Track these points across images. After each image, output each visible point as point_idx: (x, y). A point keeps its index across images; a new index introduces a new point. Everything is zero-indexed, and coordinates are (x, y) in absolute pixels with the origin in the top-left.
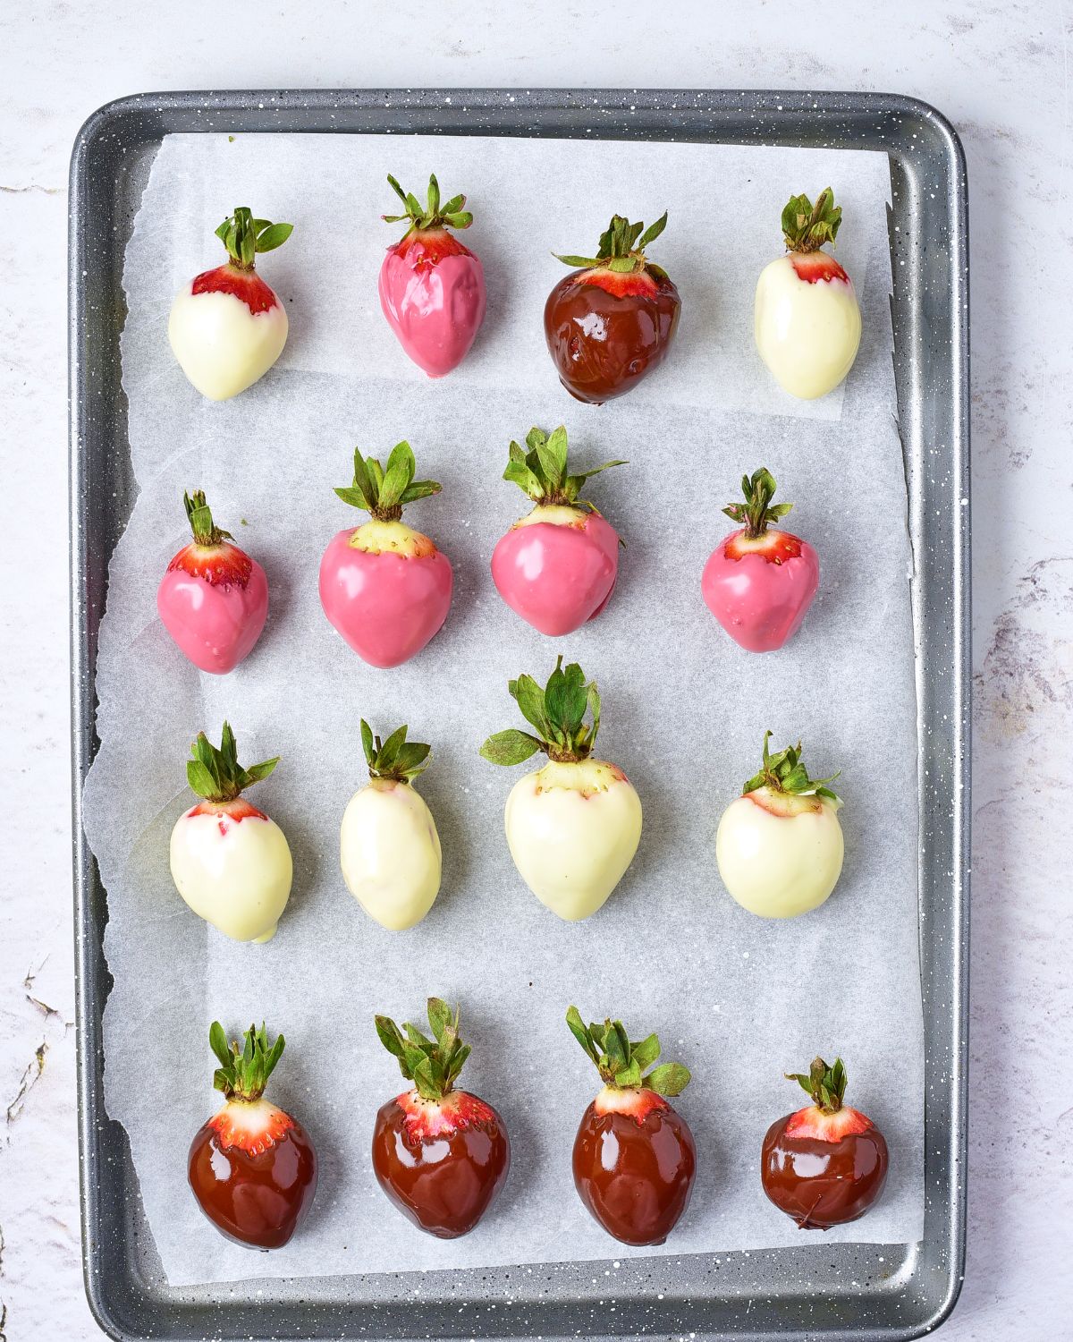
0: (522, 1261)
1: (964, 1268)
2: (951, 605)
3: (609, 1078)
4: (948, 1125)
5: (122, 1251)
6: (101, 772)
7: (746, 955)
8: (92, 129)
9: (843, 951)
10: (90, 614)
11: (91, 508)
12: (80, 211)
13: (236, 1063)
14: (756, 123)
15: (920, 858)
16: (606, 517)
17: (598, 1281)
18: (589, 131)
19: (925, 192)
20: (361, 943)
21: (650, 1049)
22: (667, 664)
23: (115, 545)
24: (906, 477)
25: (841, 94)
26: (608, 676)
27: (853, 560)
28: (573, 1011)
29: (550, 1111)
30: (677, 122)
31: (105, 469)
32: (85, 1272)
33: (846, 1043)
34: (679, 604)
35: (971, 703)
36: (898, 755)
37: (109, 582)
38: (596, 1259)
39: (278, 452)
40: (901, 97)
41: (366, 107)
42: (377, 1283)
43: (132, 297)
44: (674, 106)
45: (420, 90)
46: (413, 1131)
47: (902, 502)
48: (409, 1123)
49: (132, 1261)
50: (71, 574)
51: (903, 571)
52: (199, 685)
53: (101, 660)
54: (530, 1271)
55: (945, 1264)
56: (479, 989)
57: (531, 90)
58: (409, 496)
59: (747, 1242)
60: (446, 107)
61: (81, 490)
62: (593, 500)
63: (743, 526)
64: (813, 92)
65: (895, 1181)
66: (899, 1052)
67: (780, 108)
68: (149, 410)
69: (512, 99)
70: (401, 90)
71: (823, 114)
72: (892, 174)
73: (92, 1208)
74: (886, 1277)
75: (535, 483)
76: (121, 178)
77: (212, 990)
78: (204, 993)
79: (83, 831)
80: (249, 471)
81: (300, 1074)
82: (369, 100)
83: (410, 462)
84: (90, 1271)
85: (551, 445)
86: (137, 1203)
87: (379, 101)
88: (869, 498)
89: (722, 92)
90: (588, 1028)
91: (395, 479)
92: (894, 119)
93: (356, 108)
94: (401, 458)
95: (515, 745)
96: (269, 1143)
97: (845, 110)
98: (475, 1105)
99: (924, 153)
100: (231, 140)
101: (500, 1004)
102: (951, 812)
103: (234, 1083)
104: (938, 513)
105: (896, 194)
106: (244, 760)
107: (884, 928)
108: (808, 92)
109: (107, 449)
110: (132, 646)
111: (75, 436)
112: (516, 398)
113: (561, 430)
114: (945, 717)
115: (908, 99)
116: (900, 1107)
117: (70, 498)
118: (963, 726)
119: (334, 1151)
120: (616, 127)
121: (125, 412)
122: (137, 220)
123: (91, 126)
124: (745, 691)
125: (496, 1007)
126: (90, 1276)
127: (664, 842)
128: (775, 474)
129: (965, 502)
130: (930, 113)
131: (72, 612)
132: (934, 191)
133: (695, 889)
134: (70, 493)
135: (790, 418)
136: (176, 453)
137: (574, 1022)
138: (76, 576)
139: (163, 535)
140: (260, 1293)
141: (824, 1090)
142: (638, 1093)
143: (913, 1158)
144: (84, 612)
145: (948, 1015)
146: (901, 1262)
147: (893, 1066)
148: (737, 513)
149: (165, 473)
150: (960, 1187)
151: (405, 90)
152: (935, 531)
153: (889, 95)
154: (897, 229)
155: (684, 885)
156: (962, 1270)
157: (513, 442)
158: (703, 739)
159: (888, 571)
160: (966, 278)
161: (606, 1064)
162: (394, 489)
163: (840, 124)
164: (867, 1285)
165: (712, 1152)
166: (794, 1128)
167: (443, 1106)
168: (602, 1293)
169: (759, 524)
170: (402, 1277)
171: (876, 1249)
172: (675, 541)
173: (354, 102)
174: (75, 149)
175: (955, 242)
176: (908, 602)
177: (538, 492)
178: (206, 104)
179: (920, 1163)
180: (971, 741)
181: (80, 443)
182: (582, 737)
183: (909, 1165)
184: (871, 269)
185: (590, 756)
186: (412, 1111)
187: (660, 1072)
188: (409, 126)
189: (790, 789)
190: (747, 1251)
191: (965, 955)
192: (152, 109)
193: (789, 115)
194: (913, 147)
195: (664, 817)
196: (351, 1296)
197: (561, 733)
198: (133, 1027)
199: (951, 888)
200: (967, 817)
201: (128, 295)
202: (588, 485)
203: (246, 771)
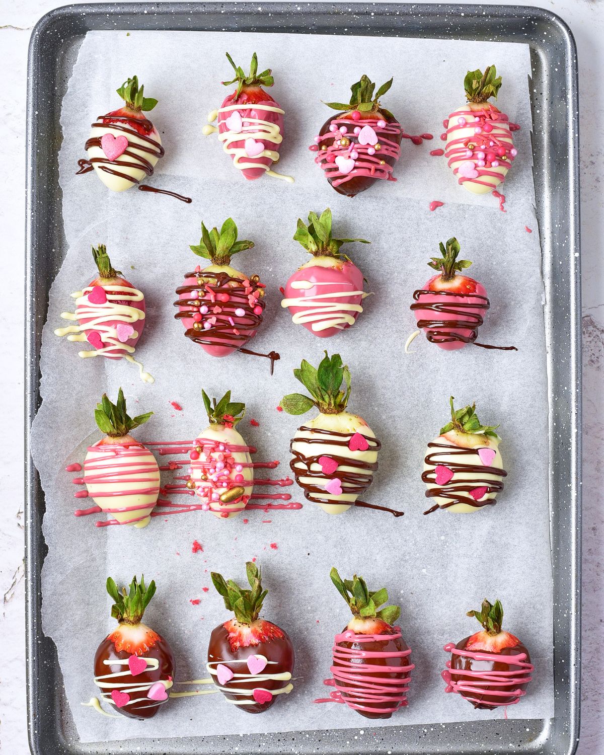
0: (301, 729)
1: (579, 734)
2: (569, 318)
3: (356, 612)
4: (569, 643)
5: (53, 721)
6: (42, 418)
7: (443, 538)
8: (42, 25)
9: (502, 535)
10: (37, 322)
11: (39, 256)
12: (34, 75)
13: (125, 600)
14: (447, 25)
15: (550, 478)
16: (356, 264)
17: (350, 742)
18: (346, 30)
19: (552, 68)
20: (203, 528)
21: (382, 596)
22: (394, 356)
23: (53, 280)
24: (540, 242)
25: (500, 6)
26: (357, 363)
27: (508, 293)
28: (335, 570)
29: (320, 635)
30: (400, 24)
31: (48, 232)
32: (29, 732)
33: (504, 593)
34: (400, 319)
35: (581, 379)
36: (536, 413)
37: (49, 303)
38: (348, 727)
39: (155, 224)
40: (536, 8)
41: (209, 13)
42: (212, 743)
43: (66, 129)
44: (398, 13)
45: (242, 3)
46: (233, 643)
47: (538, 258)
48: (231, 638)
49: (58, 728)
50: (26, 296)
51: (539, 300)
52: (104, 367)
53: (43, 350)
54: (307, 736)
55: (568, 731)
56: (276, 558)
57: (310, 3)
58: (234, 250)
59: (443, 718)
60: (258, 13)
61: (33, 245)
62: (348, 255)
63: (441, 272)
64: (482, 5)
65: (535, 679)
66: (537, 599)
67: (463, 14)
68: (76, 198)
69: (299, 9)
70: (231, 3)
71: (489, 19)
72: (532, 57)
73: (34, 692)
74: (531, 741)
75: (312, 242)
76: (60, 58)
77: (109, 557)
78: (105, 559)
79: (31, 456)
80: (136, 236)
81: (163, 610)
82: (212, 9)
83: (235, 230)
84: (32, 731)
85: (321, 220)
86: (62, 691)
87: (218, 9)
88: (518, 255)
89: (427, 4)
90: (344, 582)
91: (226, 239)
92: (532, 22)
93: (203, 13)
94: (229, 228)
95: (299, 403)
96: (145, 649)
97: (502, 16)
98: (272, 628)
99: (552, 44)
100: (128, 35)
101: (289, 567)
102: (570, 447)
103: (123, 613)
104: (561, 263)
105: (534, 70)
106: (131, 413)
107: (528, 521)
108: (480, 5)
109: (49, 222)
110: (62, 342)
111: (29, 212)
112: (300, 193)
113: (328, 211)
114: (566, 388)
115: (541, 9)
116: (538, 633)
117: (26, 249)
118: (577, 393)
119: (185, 659)
120: (362, 27)
121: (61, 200)
122: (70, 82)
123: (41, 24)
124: (442, 373)
125: (287, 569)
126: (32, 734)
127: (391, 466)
128: (459, 240)
129: (577, 255)
130: (554, 18)
131: (26, 320)
132: (557, 67)
133: (411, 496)
134: (26, 247)
135: (470, 206)
136: (92, 224)
137: (335, 577)
138: (29, 298)
139: (83, 275)
140: (138, 748)
141: (490, 620)
142: (374, 621)
143: (546, 665)
144: (33, 320)
145: (569, 574)
146: (540, 732)
147: (534, 607)
148: (437, 264)
149: (85, 236)
150: (576, 682)
151: (234, 3)
152: (559, 275)
153: (529, 7)
154: (535, 91)
155: (403, 494)
156: (578, 734)
157: (300, 219)
158: (416, 403)
159: (530, 300)
160: (577, 118)
161: (354, 603)
162: (226, 245)
163: (499, 25)
164: (519, 746)
165: (420, 661)
166: (471, 644)
167: (252, 628)
168: (352, 750)
169: (450, 272)
170: (228, 739)
171: (524, 723)
172: (399, 281)
173: (202, 9)
174: (32, 37)
175: (570, 96)
176: (542, 319)
177: (314, 247)
178: (112, 11)
179: (551, 668)
180: (582, 402)
181: (32, 216)
182: (340, 398)
183: (544, 669)
184: (520, 115)
185: (345, 411)
186: (233, 631)
187: (388, 610)
188: (236, 26)
189: (469, 430)
190: (443, 724)
191: (579, 536)
192: (79, 14)
193: (469, 20)
194: (544, 41)
195: (391, 451)
196: (196, 751)
197: (327, 396)
198: (60, 578)
199: (570, 495)
200: (579, 450)
201: (63, 128)
202: (345, 246)
203: (132, 419)
